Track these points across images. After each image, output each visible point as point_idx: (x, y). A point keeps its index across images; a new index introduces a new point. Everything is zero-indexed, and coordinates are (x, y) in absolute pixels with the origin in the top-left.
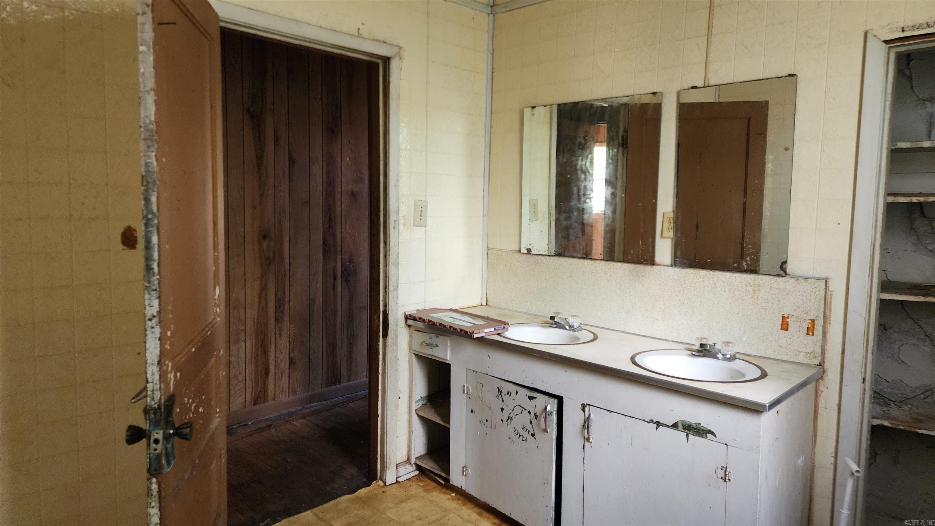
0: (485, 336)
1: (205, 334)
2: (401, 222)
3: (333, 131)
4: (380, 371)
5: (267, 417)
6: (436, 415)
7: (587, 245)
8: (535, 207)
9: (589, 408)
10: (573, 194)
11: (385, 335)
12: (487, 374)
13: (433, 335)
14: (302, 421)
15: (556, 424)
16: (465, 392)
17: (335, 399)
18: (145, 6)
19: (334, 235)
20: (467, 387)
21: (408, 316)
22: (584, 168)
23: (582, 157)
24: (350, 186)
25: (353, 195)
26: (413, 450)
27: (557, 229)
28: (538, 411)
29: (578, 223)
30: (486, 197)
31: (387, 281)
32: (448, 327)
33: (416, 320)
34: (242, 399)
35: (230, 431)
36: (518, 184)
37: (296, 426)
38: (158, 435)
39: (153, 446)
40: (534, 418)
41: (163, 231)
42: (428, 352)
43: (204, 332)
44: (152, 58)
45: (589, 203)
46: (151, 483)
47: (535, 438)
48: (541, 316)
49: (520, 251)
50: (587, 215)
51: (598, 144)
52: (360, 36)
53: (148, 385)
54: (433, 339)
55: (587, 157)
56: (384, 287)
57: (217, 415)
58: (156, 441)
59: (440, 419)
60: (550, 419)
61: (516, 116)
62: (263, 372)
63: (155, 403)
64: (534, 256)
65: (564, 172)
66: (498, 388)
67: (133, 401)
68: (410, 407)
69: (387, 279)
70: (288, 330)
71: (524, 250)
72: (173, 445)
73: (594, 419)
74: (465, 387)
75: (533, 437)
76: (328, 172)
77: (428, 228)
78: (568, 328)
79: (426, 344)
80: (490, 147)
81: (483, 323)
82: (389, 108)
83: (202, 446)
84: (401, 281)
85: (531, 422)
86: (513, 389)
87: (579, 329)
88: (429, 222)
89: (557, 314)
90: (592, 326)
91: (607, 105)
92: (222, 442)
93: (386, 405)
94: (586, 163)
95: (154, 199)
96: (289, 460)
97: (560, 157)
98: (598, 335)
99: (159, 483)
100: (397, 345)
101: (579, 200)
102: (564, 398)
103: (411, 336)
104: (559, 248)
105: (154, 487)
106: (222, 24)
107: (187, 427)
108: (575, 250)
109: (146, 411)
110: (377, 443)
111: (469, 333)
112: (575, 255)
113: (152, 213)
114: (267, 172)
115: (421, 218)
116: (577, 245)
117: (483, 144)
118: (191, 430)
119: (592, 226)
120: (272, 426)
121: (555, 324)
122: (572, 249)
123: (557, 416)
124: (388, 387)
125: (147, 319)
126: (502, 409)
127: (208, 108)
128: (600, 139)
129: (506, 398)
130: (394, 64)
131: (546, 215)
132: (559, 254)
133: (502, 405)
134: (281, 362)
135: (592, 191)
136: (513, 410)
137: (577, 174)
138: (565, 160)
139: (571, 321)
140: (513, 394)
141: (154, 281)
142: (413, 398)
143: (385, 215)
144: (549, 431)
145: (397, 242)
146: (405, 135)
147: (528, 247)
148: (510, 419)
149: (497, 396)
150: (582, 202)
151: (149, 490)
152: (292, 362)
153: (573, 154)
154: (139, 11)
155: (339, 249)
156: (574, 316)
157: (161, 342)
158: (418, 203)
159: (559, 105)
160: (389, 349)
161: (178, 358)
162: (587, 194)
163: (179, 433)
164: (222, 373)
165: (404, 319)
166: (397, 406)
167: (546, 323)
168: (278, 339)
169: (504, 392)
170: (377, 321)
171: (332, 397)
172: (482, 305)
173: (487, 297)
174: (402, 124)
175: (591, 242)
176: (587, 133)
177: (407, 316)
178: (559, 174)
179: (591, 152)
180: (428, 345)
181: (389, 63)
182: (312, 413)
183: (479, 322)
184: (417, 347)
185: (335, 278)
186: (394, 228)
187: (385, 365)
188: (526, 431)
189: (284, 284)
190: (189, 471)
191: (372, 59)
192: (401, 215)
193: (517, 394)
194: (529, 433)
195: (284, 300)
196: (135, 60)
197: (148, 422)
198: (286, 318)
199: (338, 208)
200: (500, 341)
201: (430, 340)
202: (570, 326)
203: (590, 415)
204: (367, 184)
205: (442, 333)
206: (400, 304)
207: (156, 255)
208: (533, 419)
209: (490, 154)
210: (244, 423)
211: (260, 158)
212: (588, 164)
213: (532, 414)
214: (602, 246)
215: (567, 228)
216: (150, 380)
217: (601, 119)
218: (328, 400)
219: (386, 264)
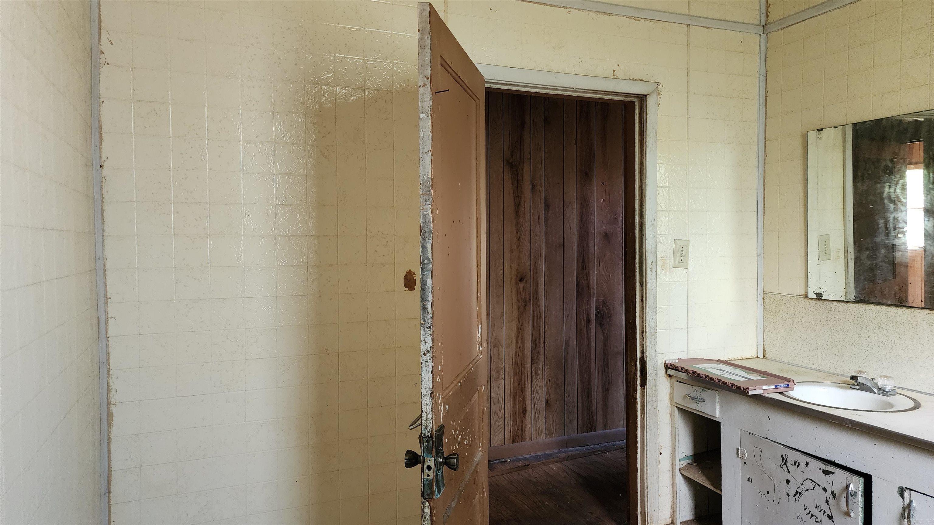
0: (763, 394)
1: (470, 370)
2: (659, 263)
3: (587, 174)
4: (639, 422)
5: (525, 457)
6: (704, 478)
7: (901, 290)
8: (826, 243)
9: (910, 493)
10: (878, 228)
11: (644, 384)
12: (767, 438)
13: (698, 388)
14: (558, 464)
15: (862, 508)
16: (740, 456)
17: (591, 446)
18: (425, 79)
19: (588, 277)
20: (742, 451)
21: (669, 365)
22: (893, 196)
23: (890, 183)
24: (604, 228)
25: (607, 236)
26: (678, 513)
27: (857, 269)
28: (837, 488)
29: (885, 262)
30: (761, 235)
31: (645, 326)
32: (717, 381)
33: (678, 370)
34: (501, 436)
35: (491, 466)
36: (802, 219)
37: (553, 469)
38: (430, 462)
39: (426, 471)
40: (832, 496)
41: (435, 274)
42: (693, 406)
43: (469, 368)
44: (430, 123)
45: (902, 238)
46: (425, 507)
47: (833, 521)
48: (838, 375)
49: (806, 296)
50: (900, 253)
51: (912, 166)
52: (615, 77)
53: (423, 415)
54: (698, 393)
55: (897, 183)
56: (641, 332)
57: (480, 449)
58: (429, 468)
59: (709, 483)
60: (854, 501)
61: (798, 143)
62: (521, 411)
63: (428, 432)
64: (826, 302)
65: (864, 202)
66: (782, 456)
67: (410, 428)
68: (673, 465)
69: (644, 324)
70: (544, 371)
71: (812, 295)
72: (442, 472)
73: (917, 508)
74: (739, 451)
75: (830, 519)
76: (581, 214)
77: (690, 269)
78: (876, 392)
79: (690, 398)
80: (765, 178)
81: (759, 378)
82: (646, 146)
83: (468, 477)
84: (660, 326)
85: (827, 502)
86: (802, 459)
87: (893, 393)
88: (691, 263)
89: (860, 373)
90: (911, 390)
91: (923, 119)
92: (484, 476)
93: (646, 459)
94: (895, 190)
95: (429, 246)
96: (547, 503)
97: (859, 184)
98: (921, 403)
99: (431, 508)
100: (656, 396)
101: (887, 234)
102: (873, 477)
103: (672, 388)
104: (860, 293)
105: (427, 510)
106: (487, 85)
107: (454, 458)
108: (883, 296)
109: (421, 438)
110: (637, 499)
111: (742, 389)
112: (884, 301)
113: (428, 258)
114: (523, 217)
115: (682, 258)
116: (887, 289)
117: (756, 176)
118: (457, 461)
119: (907, 266)
120: (529, 466)
121: (858, 385)
122: (880, 294)
123: (863, 498)
124: (648, 440)
125: (422, 353)
126: (788, 482)
127: (474, 162)
128: (914, 160)
129: (793, 468)
130: (651, 102)
131: (842, 254)
132: (861, 300)
133: (787, 476)
134: (538, 402)
135: (906, 223)
136: (802, 484)
137: (884, 203)
138: (865, 187)
139: (881, 382)
140: (802, 465)
141: (428, 319)
142: (677, 456)
143: (641, 257)
144: (852, 515)
145: (654, 284)
146: (663, 172)
147: (818, 291)
148: (798, 494)
149: (780, 466)
150: (891, 237)
151: (423, 513)
152: (547, 402)
153: (878, 180)
154: (421, 84)
155: (592, 291)
156: (886, 377)
157: (433, 375)
158: (679, 243)
159: (855, 125)
160: (648, 400)
161: (447, 391)
162: (899, 228)
163: (447, 463)
164: (484, 409)
165: (664, 368)
166: (658, 463)
167: (845, 383)
168: (534, 379)
169: (790, 461)
170: (633, 368)
171: (588, 444)
172: (758, 357)
173: (764, 349)
174: (660, 161)
175: (907, 286)
176: (895, 155)
177: (667, 365)
178: (857, 205)
179: (902, 177)
180: (692, 398)
181: (646, 100)
182: (568, 458)
183: (755, 377)
184: (679, 400)
185: (589, 321)
186: (651, 270)
187: (644, 416)
188: (820, 511)
189: (540, 324)
190: (456, 500)
191: (627, 99)
192: (659, 256)
193: (807, 466)
194: (824, 514)
195: (539, 341)
196: (417, 126)
197: (422, 448)
198: (542, 359)
199: (591, 250)
200: (783, 401)
201: (695, 393)
202: (880, 389)
203: (911, 502)
204: (621, 225)
205: (709, 387)
206: (659, 351)
207: (430, 296)
208: (829, 498)
209: (764, 186)
210: (503, 460)
211: (518, 205)
212: (898, 191)
213: (829, 492)
214: (923, 291)
215: (871, 269)
216: (424, 410)
217: (915, 137)
218: (584, 446)
219: (643, 308)
